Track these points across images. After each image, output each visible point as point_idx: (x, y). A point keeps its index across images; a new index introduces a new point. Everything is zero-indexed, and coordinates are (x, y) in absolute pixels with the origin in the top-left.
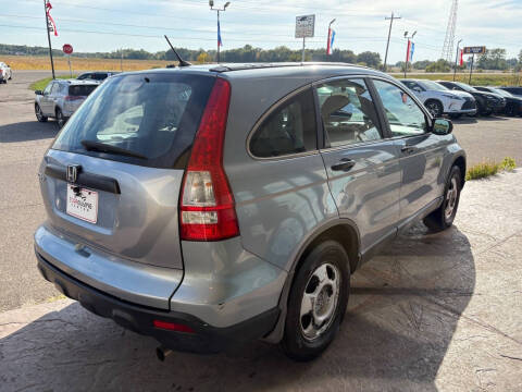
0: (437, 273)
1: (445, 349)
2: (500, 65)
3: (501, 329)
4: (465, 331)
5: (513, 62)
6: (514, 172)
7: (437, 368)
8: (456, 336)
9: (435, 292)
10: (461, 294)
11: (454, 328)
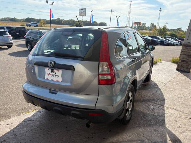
0: (152, 94)
1: (164, 117)
2: (144, 29)
3: (177, 109)
4: (167, 111)
5: (148, 27)
6: (162, 62)
7: (164, 122)
8: (166, 112)
9: (154, 100)
10: (162, 100)
11: (164, 110)
